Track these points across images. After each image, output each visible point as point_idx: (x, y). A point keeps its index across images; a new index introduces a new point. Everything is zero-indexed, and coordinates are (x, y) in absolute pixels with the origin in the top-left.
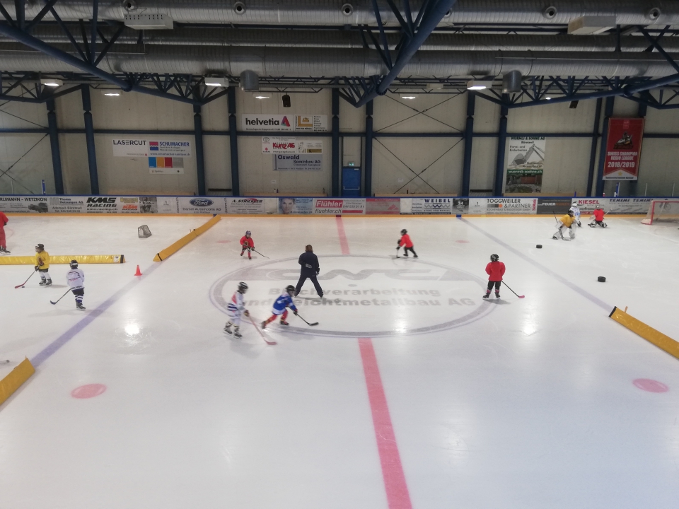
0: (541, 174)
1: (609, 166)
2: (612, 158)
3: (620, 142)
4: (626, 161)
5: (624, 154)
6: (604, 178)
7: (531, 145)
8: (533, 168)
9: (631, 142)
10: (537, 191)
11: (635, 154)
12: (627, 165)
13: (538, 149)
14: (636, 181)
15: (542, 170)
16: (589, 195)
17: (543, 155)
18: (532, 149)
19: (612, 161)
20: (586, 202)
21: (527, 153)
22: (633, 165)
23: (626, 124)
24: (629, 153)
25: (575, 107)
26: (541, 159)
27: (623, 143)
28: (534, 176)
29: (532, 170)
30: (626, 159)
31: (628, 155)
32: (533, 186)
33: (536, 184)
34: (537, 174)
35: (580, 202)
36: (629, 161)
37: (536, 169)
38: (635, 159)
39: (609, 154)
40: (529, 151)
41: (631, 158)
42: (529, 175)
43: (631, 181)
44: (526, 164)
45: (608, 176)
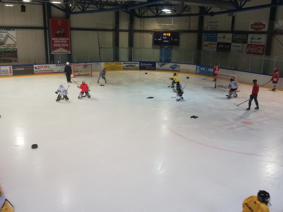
0: (16, 51)
1: (54, 46)
3: (58, 32)
4: (63, 43)
5: (61, 39)
6: (52, 53)
7: (6, 34)
8: (10, 48)
9: (64, 33)
10: (15, 61)
11: (67, 39)
12: (64, 45)
13: (12, 36)
14: (71, 54)
15: (16, 49)
16: (47, 63)
17: (15, 40)
18: (8, 36)
19: (55, 43)
20: (42, 67)
21: (5, 39)
22: (67, 45)
23: (60, 22)
24: (64, 39)
25: (25, 11)
26: (14, 42)
27: (59, 33)
28: (11, 53)
29: (10, 49)
30: (63, 42)
31: (63, 40)
32: (12, 58)
33: (14, 57)
34: (14, 51)
35: (39, 67)
36: (65, 43)
37: (13, 48)
38: (68, 42)
39: (53, 39)
40: (6, 37)
41: (66, 42)
42: (8, 52)
43: (68, 54)
44: (5, 45)
45: (55, 51)
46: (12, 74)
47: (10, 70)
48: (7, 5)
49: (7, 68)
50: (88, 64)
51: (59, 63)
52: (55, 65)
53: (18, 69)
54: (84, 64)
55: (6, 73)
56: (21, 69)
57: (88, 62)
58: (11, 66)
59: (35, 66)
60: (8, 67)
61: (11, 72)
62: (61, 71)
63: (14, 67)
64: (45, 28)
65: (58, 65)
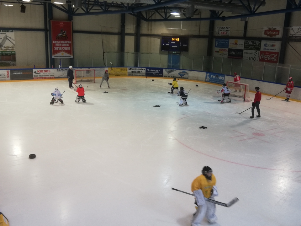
0: (15, 54)
1: (55, 50)
2: (56, 45)
3: (59, 35)
4: (65, 47)
5: (63, 42)
6: (53, 57)
7: (4, 35)
8: (8, 50)
9: (66, 36)
10: (13, 65)
11: (69, 42)
12: (66, 49)
13: (10, 38)
14: (73, 59)
15: (15, 52)
16: (48, 67)
17: (14, 42)
18: (6, 38)
19: (56, 46)
20: (42, 71)
21: (3, 41)
22: (69, 49)
23: (62, 24)
24: (66, 42)
25: (24, 12)
26: (13, 45)
27: (61, 36)
28: (9, 56)
29: (8, 52)
30: (65, 45)
31: (65, 43)
32: (10, 62)
33: (12, 61)
34: (11, 55)
35: (38, 71)
36: (67, 47)
37: (11, 51)
38: (70, 45)
39: (54, 42)
40: (4, 39)
41: (68, 45)
42: (6, 55)
43: (70, 58)
44: (3, 48)
45: (56, 55)
46: (10, 78)
47: (8, 74)
48: (6, 5)
49: (5, 72)
50: (91, 69)
51: (61, 68)
52: (56, 69)
53: (16, 73)
54: (87, 69)
55: (4, 78)
56: (19, 73)
57: (92, 67)
58: (9, 70)
59: (34, 70)
60: (6, 70)
61: (8, 77)
62: (62, 76)
63: (12, 71)
64: (45, 30)
65: (59, 70)
